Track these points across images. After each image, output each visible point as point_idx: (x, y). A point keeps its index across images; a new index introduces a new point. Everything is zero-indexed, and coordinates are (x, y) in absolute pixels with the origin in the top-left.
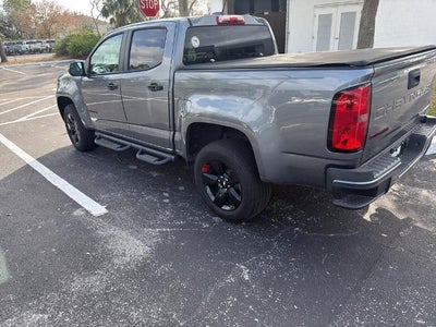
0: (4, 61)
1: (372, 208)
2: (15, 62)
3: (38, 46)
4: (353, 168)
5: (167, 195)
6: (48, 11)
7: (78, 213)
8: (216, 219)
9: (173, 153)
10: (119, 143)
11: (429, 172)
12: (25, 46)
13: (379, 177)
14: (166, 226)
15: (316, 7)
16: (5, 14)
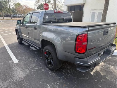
0: (11, 19)
1: (94, 71)
2: (14, 19)
3: (21, 16)
4: (83, 59)
5: (36, 59)
6: (25, 7)
7: (11, 62)
8: (47, 69)
9: (39, 47)
10: (27, 43)
11: (115, 60)
12: (18, 15)
13: (90, 62)
14: (32, 69)
15: (91, 10)
16: (14, 7)
